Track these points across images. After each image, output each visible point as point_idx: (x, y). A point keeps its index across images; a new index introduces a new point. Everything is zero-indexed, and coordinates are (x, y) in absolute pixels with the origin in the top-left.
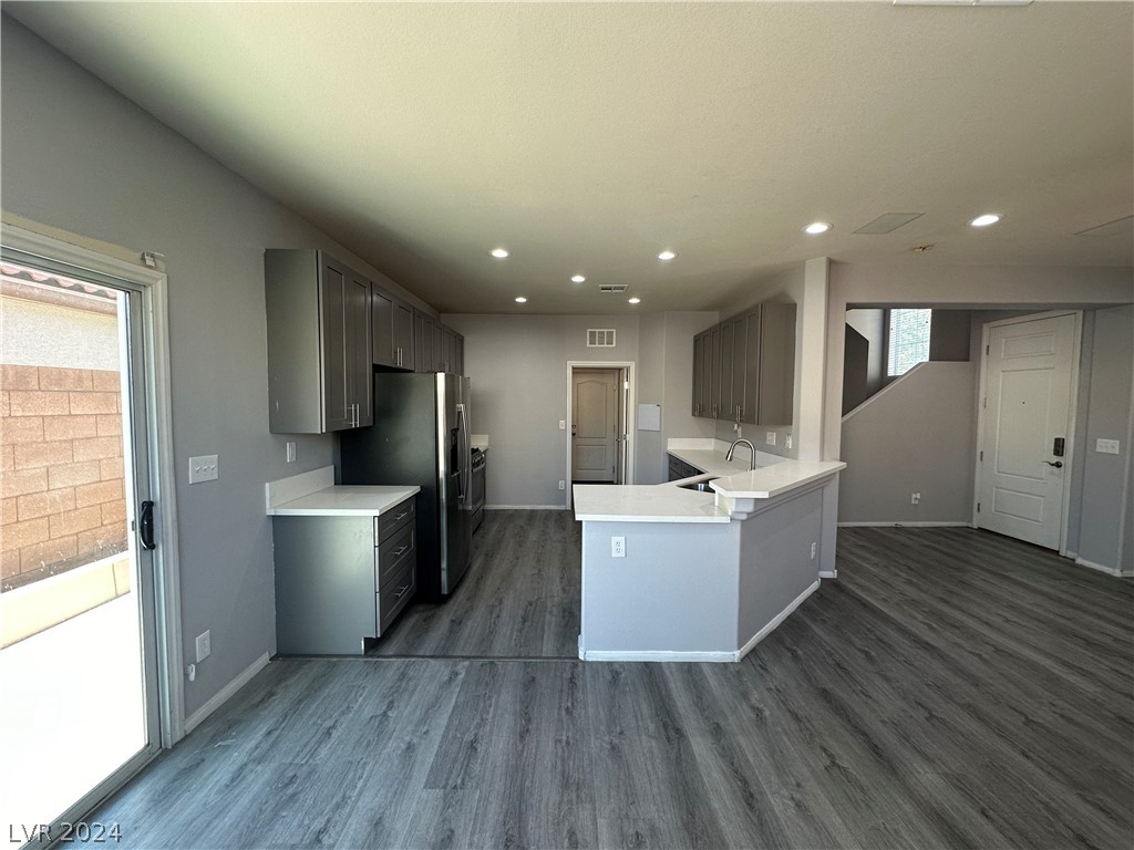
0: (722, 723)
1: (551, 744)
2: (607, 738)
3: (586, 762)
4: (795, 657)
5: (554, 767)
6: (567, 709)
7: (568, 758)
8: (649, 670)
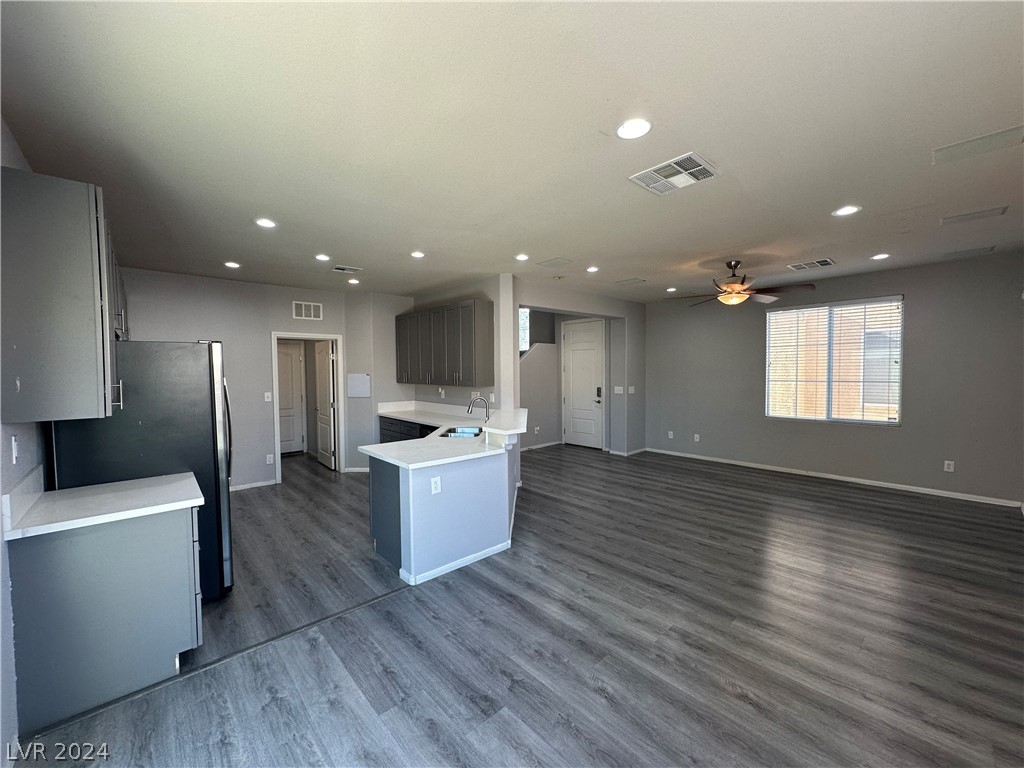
0: (529, 581)
1: (444, 640)
2: (475, 619)
3: (476, 637)
4: (536, 534)
5: (459, 650)
6: (434, 617)
7: (464, 640)
8: (463, 572)
